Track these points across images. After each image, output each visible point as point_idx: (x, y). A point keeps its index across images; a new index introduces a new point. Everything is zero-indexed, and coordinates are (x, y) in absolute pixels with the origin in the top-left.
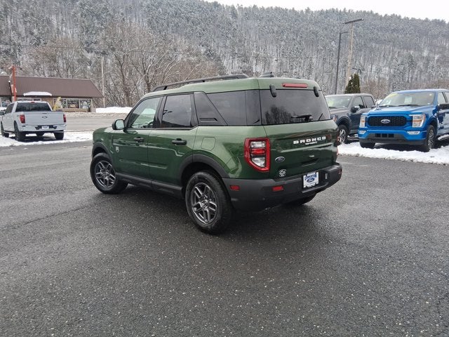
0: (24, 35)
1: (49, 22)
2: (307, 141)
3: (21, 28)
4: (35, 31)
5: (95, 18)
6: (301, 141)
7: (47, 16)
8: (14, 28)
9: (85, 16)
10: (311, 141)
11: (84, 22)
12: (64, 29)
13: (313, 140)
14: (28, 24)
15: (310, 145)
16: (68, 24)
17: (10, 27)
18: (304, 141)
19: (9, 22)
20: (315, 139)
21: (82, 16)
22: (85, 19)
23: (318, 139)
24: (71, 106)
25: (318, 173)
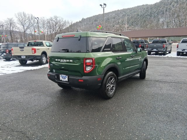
2: (61, 60)
6: (59, 60)
10: (63, 61)
13: (64, 60)
15: (62, 62)
18: (60, 60)
20: (65, 60)
23: (67, 61)
25: (67, 76)
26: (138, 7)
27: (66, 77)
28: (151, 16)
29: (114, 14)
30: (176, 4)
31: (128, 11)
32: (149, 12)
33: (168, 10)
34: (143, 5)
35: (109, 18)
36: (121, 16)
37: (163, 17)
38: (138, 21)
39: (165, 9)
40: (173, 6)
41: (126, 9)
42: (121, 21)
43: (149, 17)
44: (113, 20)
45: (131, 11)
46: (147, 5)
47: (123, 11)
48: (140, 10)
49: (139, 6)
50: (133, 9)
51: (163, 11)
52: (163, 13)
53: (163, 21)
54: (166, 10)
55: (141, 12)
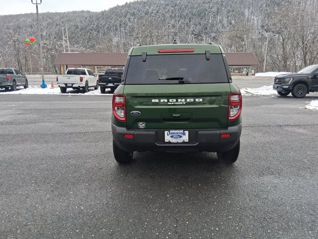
0: (226, 25)
1: (243, 14)
3: (225, 21)
4: (233, 22)
5: (276, 6)
7: (242, 10)
8: (221, 22)
9: (269, 5)
11: (267, 10)
12: (252, 17)
14: (230, 17)
15: (174, 105)
16: (256, 14)
17: (218, 21)
19: (219, 18)
21: (266, 6)
22: (268, 8)
24: (236, 71)
25: (187, 132)
26: (74, 12)
27: (184, 134)
28: (98, 32)
29: (30, 20)
30: (132, 18)
31: (58, 17)
32: (95, 24)
33: (123, 26)
34: (82, 12)
35: (21, 26)
36: (44, 25)
37: (117, 36)
38: (78, 38)
39: (118, 23)
40: (129, 19)
41: (53, 13)
42: (47, 33)
43: (95, 33)
44: (29, 29)
45: (62, 18)
46: (89, 12)
47: (48, 16)
48: (78, 19)
49: (76, 12)
50: (66, 16)
51: (116, 26)
52: (116, 29)
53: (117, 42)
54: (120, 25)
55: (81, 22)
